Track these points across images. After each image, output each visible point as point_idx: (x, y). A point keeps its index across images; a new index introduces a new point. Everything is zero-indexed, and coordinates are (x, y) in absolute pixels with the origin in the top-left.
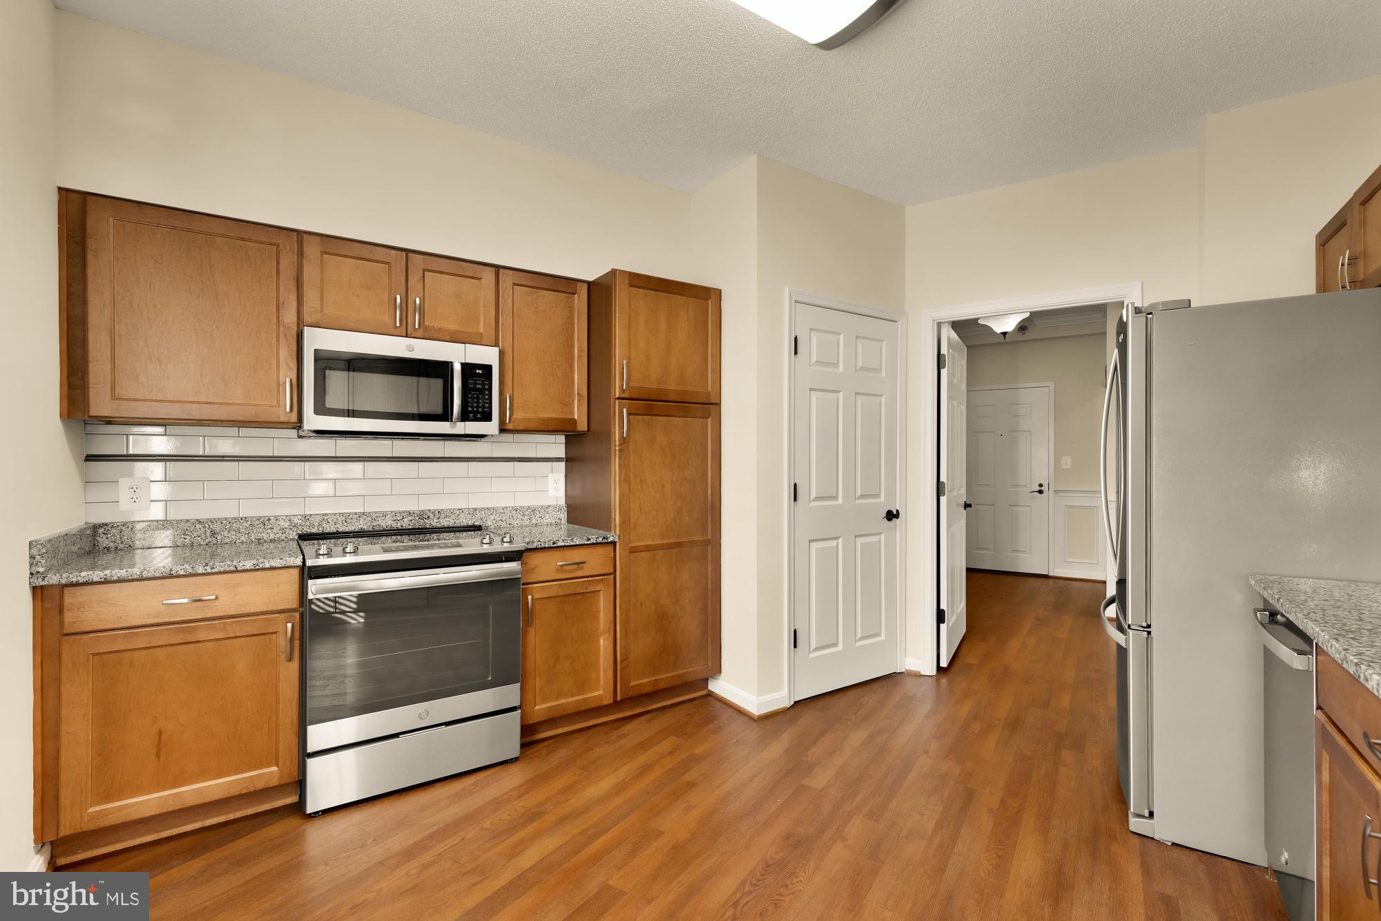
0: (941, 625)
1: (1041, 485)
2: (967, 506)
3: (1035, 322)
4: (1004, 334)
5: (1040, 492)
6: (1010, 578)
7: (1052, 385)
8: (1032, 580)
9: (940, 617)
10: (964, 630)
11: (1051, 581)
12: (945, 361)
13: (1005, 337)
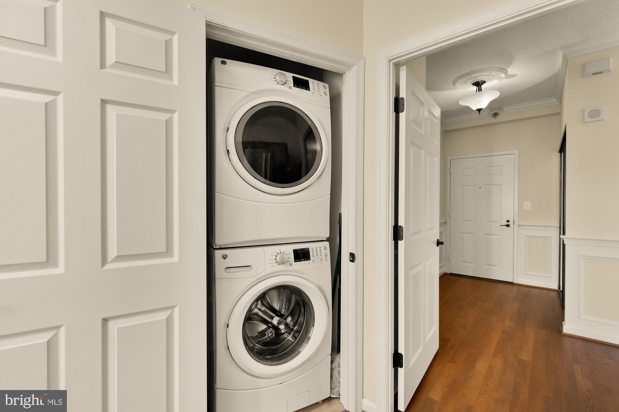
0: (399, 369)
1: (508, 221)
2: (439, 243)
3: (505, 110)
4: (479, 110)
5: (508, 226)
6: (486, 284)
7: (516, 152)
8: (501, 285)
9: (398, 361)
10: (438, 347)
11: (515, 288)
12: (403, 105)
13: (479, 112)
